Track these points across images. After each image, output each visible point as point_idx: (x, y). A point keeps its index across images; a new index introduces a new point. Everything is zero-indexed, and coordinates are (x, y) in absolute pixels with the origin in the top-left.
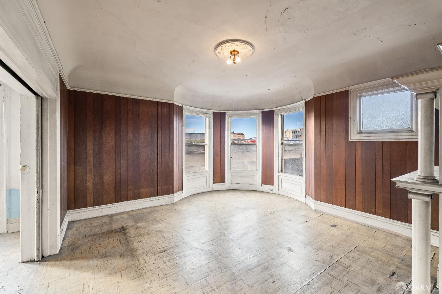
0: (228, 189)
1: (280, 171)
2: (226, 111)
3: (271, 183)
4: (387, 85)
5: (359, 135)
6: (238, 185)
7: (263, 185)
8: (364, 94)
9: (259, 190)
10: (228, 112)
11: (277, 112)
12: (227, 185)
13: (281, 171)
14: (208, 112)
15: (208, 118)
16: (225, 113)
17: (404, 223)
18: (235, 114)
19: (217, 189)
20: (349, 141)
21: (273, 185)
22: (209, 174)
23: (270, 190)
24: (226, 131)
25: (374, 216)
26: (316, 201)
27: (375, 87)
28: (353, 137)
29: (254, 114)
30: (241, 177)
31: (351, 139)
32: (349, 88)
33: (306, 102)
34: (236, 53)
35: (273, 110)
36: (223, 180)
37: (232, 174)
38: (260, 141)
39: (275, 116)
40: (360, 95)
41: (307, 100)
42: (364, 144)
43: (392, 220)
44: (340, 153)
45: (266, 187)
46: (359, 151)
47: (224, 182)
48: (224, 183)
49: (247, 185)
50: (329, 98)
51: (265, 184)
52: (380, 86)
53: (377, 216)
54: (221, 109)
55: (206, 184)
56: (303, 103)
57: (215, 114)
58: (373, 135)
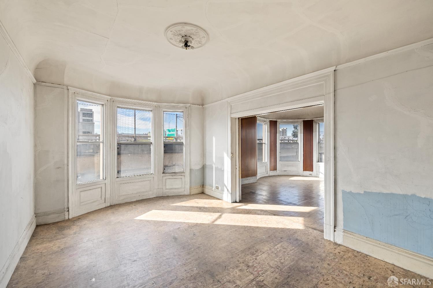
0: (278, 175)
1: (318, 161)
2: (277, 120)
6: (286, 172)
7: (304, 171)
9: (301, 175)
10: (279, 120)
11: (316, 121)
12: (278, 172)
14: (266, 120)
15: (266, 125)
16: (277, 121)
19: (272, 175)
21: (312, 171)
22: (267, 164)
23: (310, 174)
24: (277, 134)
29: (298, 122)
30: (288, 166)
35: (313, 120)
37: (282, 164)
38: (302, 141)
39: (314, 124)
45: (307, 173)
47: (276, 170)
49: (292, 172)
51: (306, 170)
54: (274, 118)
55: (265, 171)
57: (271, 122)
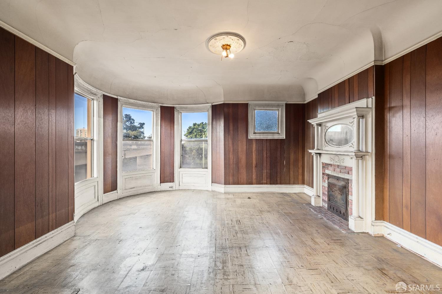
0: (120, 197)
2: (119, 98)
3: (172, 180)
4: (269, 105)
5: (254, 135)
6: (133, 189)
7: (161, 184)
8: (257, 108)
9: (157, 190)
11: (178, 109)
12: (120, 192)
13: (181, 167)
14: (97, 92)
15: (95, 102)
17: (276, 185)
18: (129, 103)
19: (108, 201)
20: (249, 138)
22: (98, 182)
23: (170, 187)
25: (262, 185)
26: (226, 185)
27: (263, 105)
28: (251, 136)
29: (152, 107)
30: (136, 179)
31: (250, 137)
32: (249, 102)
33: (212, 105)
34: (228, 47)
35: (174, 107)
36: (114, 187)
37: (126, 177)
40: (255, 108)
41: (213, 104)
42: (257, 140)
43: (271, 185)
44: (242, 147)
45: (166, 186)
46: (254, 145)
47: (116, 189)
48: (116, 191)
49: (143, 188)
50: (235, 106)
51: (164, 182)
52: (266, 105)
53: (264, 185)
55: (94, 197)
56: (208, 106)
57: (105, 97)
58: (262, 135)
